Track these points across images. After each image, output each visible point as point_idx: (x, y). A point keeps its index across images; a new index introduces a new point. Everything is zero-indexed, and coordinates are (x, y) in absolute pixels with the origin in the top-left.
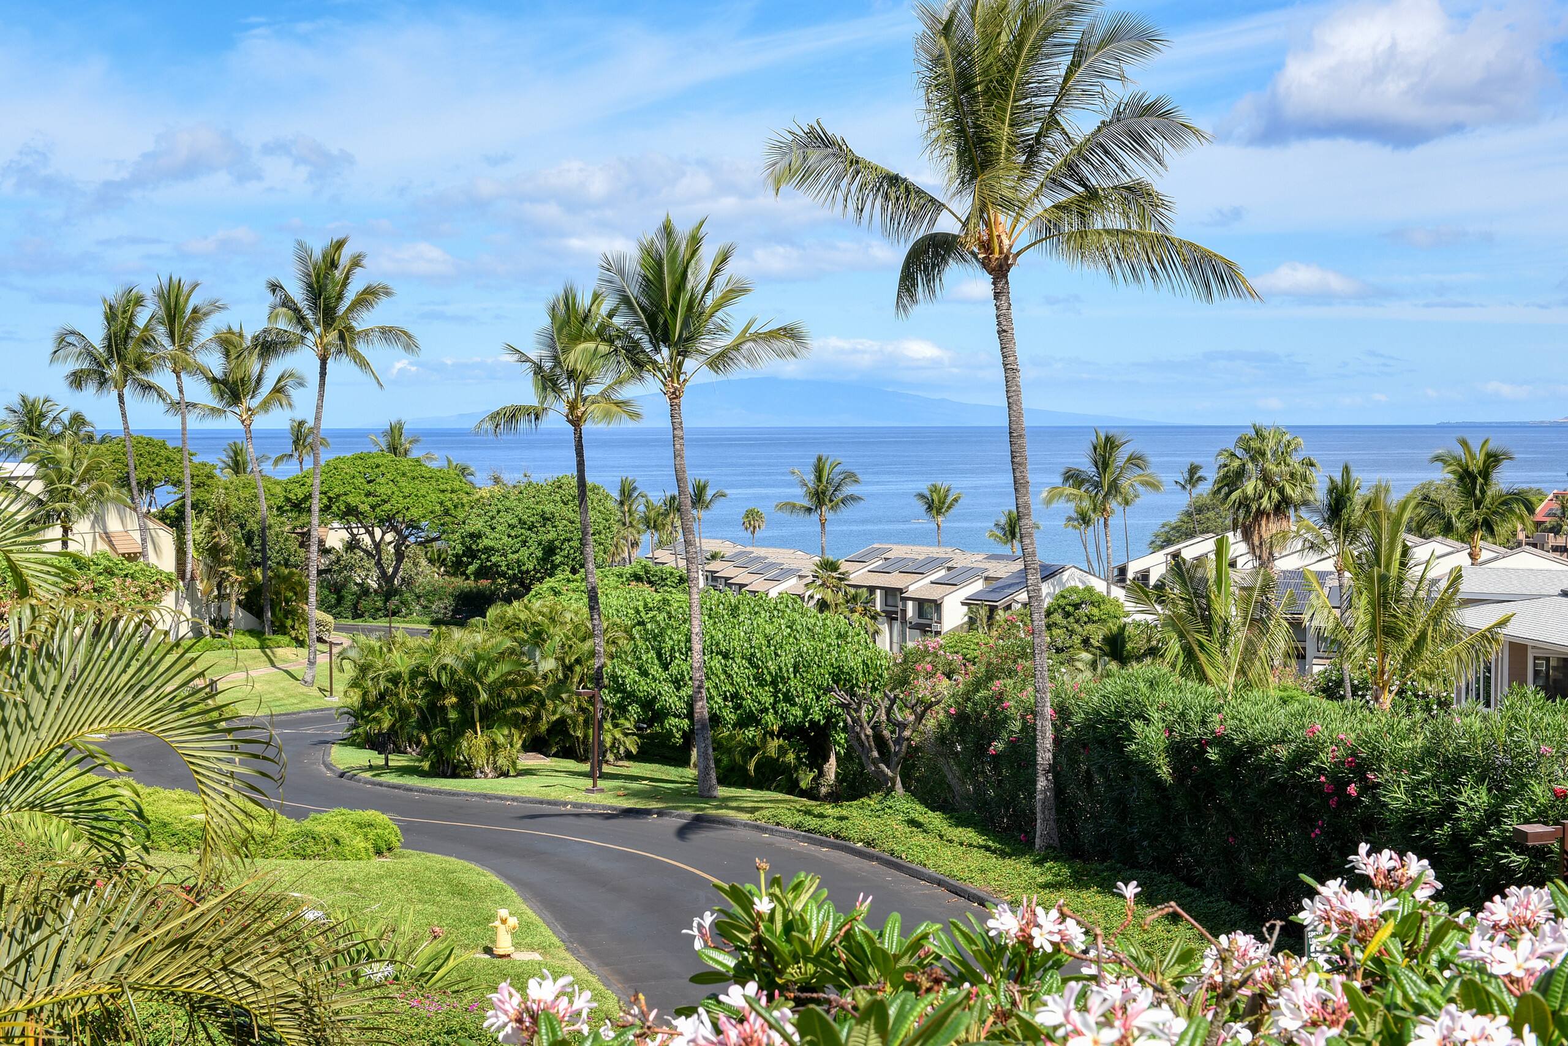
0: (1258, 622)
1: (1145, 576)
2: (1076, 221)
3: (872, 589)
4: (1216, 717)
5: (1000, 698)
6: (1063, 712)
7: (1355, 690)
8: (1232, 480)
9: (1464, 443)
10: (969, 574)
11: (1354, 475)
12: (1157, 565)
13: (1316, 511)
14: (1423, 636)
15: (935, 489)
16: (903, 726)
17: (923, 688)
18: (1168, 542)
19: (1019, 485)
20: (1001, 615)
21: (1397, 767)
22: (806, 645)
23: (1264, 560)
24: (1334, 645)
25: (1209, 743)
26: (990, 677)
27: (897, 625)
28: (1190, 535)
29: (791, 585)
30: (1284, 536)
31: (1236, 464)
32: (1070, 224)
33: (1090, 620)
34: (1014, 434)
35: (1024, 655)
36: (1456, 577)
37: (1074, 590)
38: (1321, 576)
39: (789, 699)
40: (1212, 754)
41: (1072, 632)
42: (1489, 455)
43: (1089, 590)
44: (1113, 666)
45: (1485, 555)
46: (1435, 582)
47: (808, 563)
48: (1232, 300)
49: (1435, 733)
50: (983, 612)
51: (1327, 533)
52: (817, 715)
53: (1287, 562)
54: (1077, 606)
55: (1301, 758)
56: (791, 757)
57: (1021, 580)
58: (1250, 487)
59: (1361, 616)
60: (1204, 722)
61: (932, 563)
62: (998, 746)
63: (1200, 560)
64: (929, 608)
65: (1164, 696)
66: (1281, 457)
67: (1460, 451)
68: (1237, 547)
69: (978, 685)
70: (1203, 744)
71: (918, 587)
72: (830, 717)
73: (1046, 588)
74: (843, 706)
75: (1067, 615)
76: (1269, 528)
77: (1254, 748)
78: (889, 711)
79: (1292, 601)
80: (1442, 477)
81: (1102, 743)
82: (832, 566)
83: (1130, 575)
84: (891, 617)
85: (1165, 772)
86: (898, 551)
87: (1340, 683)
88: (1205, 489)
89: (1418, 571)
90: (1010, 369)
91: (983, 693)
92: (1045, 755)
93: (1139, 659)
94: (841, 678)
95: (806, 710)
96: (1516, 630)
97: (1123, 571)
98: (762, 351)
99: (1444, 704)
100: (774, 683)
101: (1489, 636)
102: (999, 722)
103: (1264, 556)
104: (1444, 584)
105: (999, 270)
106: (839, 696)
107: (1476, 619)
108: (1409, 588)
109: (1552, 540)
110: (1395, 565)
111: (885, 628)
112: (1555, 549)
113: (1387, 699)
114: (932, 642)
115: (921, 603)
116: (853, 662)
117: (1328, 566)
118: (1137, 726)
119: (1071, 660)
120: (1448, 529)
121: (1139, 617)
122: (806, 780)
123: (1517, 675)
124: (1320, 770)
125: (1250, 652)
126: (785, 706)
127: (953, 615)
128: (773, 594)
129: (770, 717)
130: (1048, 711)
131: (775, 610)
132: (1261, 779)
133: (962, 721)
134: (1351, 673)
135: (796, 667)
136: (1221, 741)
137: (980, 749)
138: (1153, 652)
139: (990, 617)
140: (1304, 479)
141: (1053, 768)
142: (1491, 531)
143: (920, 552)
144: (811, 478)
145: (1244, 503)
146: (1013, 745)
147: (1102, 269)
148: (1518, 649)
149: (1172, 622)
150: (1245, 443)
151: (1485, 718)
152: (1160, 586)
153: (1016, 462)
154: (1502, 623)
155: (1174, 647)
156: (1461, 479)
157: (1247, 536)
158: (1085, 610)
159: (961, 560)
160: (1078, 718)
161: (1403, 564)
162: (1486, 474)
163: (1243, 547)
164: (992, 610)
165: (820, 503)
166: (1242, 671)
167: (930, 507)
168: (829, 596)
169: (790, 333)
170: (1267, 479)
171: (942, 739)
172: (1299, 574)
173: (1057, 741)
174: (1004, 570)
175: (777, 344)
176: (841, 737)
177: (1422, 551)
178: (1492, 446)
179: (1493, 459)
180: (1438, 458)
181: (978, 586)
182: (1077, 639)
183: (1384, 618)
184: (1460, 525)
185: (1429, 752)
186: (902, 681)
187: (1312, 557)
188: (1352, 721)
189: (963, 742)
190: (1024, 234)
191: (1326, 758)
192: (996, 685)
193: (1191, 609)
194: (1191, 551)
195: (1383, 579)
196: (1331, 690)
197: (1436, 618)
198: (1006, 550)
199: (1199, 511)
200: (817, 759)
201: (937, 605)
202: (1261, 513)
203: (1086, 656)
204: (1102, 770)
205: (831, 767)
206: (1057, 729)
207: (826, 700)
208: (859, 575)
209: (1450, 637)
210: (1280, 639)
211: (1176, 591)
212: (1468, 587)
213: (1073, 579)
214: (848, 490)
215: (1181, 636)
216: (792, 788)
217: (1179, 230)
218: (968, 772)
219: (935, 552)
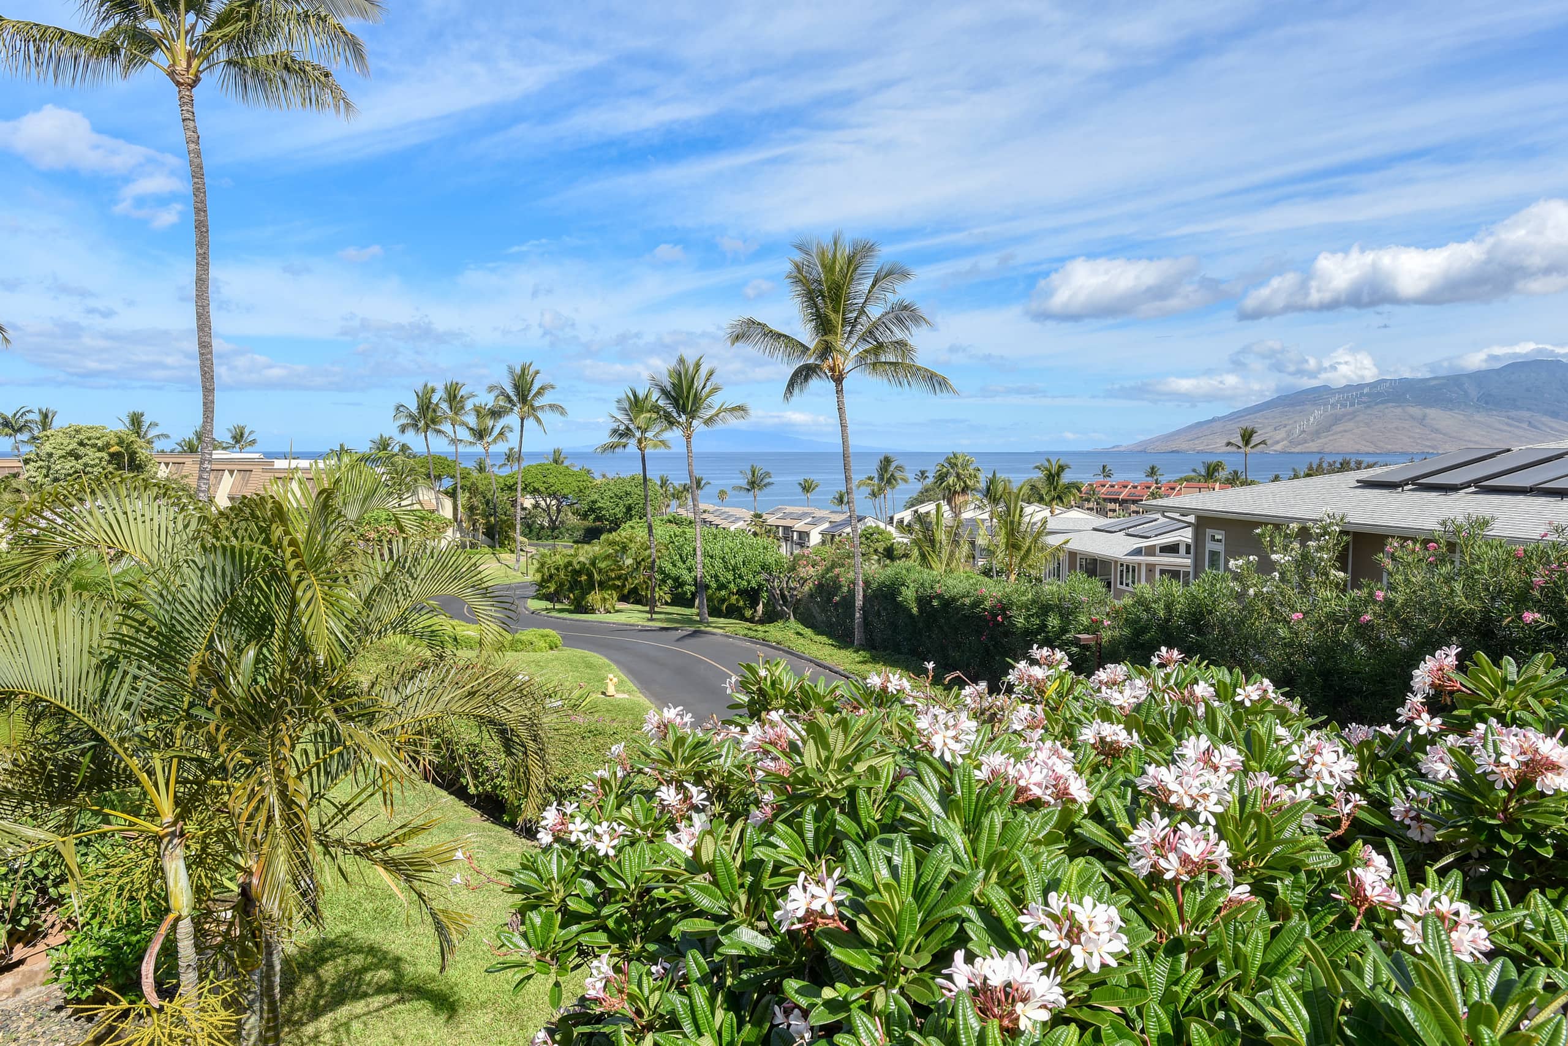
0: (956, 543)
1: (901, 521)
2: (873, 357)
3: (777, 527)
4: (937, 585)
5: (837, 576)
6: (867, 583)
7: (998, 572)
8: (942, 477)
9: (1048, 460)
10: (822, 520)
11: (998, 475)
12: (907, 516)
13: (980, 491)
14: (1029, 549)
15: (806, 481)
16: (795, 589)
17: (803, 572)
18: (913, 505)
19: (848, 479)
20: (837, 539)
21: (1019, 608)
22: (749, 553)
23: (957, 514)
24: (989, 552)
25: (934, 597)
26: (833, 566)
27: (789, 543)
28: (922, 502)
29: (740, 524)
30: (966, 503)
31: (945, 470)
32: (871, 359)
33: (878, 541)
34: (845, 456)
35: (849, 557)
36: (1045, 522)
37: (870, 527)
38: (983, 521)
39: (740, 577)
40: (935, 603)
41: (869, 546)
42: (1060, 466)
43: (877, 527)
44: (888, 562)
45: (1057, 512)
46: (1035, 524)
47: (748, 514)
48: (945, 394)
49: (1037, 593)
50: (829, 537)
51: (985, 502)
52: (754, 585)
53: (967, 515)
54: (872, 535)
55: (976, 604)
56: (741, 603)
57: (847, 522)
58: (951, 480)
59: (1001, 539)
60: (932, 588)
61: (805, 515)
62: (837, 599)
63: (928, 513)
64: (804, 536)
65: (914, 576)
66: (965, 466)
67: (1047, 464)
68: (945, 507)
69: (829, 570)
70: (932, 598)
71: (799, 526)
72: (760, 585)
73: (859, 526)
74: (766, 580)
75: (867, 539)
76: (959, 499)
77: (954, 599)
78: (787, 582)
79: (971, 533)
80: (1039, 476)
81: (886, 597)
82: (760, 516)
83: (895, 521)
84: (786, 539)
85: (915, 610)
86: (789, 509)
87: (991, 570)
88: (930, 481)
89: (1027, 519)
90: (843, 426)
91: (830, 574)
92: (859, 602)
93: (900, 559)
94: (765, 567)
95: (749, 582)
96: (1072, 546)
97: (892, 519)
98: (727, 415)
99: (1039, 580)
100: (734, 570)
101: (1059, 549)
102: (837, 587)
103: (956, 512)
104: (1039, 524)
105: (838, 380)
106: (764, 575)
107: (1053, 541)
108: (1023, 528)
109: (1086, 505)
110: (1017, 516)
111: (784, 544)
112: (1088, 509)
113: (1013, 577)
114: (806, 551)
115: (800, 533)
116: (770, 560)
117: (986, 516)
118: (903, 588)
119: (869, 559)
120: (1041, 500)
121: (900, 540)
122: (748, 613)
123: (1072, 567)
124: (985, 610)
125: (952, 554)
126: (739, 581)
127: (815, 538)
128: (732, 529)
129: (732, 585)
130: (861, 583)
131: (734, 536)
132: (958, 613)
133: (820, 587)
134: (996, 565)
135: (744, 562)
136: (939, 597)
137: (829, 600)
138: (906, 556)
139: (832, 539)
140: (975, 476)
141: (863, 608)
142: (1062, 502)
143: (798, 510)
144: (750, 476)
145: (948, 487)
146: (844, 598)
147: (885, 381)
148: (1073, 555)
149: (915, 542)
150: (948, 460)
151: (1059, 586)
152: (909, 525)
153: (846, 469)
154: (1066, 542)
155: (916, 553)
156: (1048, 478)
157: (949, 503)
158: (875, 536)
159: (819, 513)
160: (874, 586)
161: (1021, 516)
162: (1058, 475)
163: (947, 508)
164: (833, 536)
165: (753, 488)
166: (948, 565)
167: (804, 488)
168: (758, 531)
169: (741, 408)
170: (958, 476)
171: (811, 596)
172: (973, 520)
173: (864, 596)
174: (838, 518)
175: (736, 413)
176: (765, 594)
177: (1029, 509)
178: (1061, 462)
179: (1061, 468)
180: (1036, 467)
181: (826, 525)
182: (872, 550)
183: (1012, 540)
184: (1047, 498)
185: (1034, 602)
186: (793, 569)
187: (979, 512)
188: (999, 587)
189: (821, 597)
190: (849, 365)
191: (988, 604)
192: (837, 571)
193: (925, 537)
194: (923, 509)
195: (1012, 522)
196: (987, 572)
197: (1036, 541)
198: (839, 508)
199: (927, 491)
200: (754, 604)
201: (808, 534)
202: (955, 492)
203: (876, 557)
204: (884, 609)
205: (760, 608)
206: (864, 591)
207: (758, 578)
208: (772, 520)
209: (1042, 549)
210: (965, 548)
211: (917, 527)
212: (1051, 526)
213: (870, 522)
214: (767, 481)
215: (920, 548)
216: (743, 618)
217: (919, 363)
218: (824, 610)
219: (806, 509)
